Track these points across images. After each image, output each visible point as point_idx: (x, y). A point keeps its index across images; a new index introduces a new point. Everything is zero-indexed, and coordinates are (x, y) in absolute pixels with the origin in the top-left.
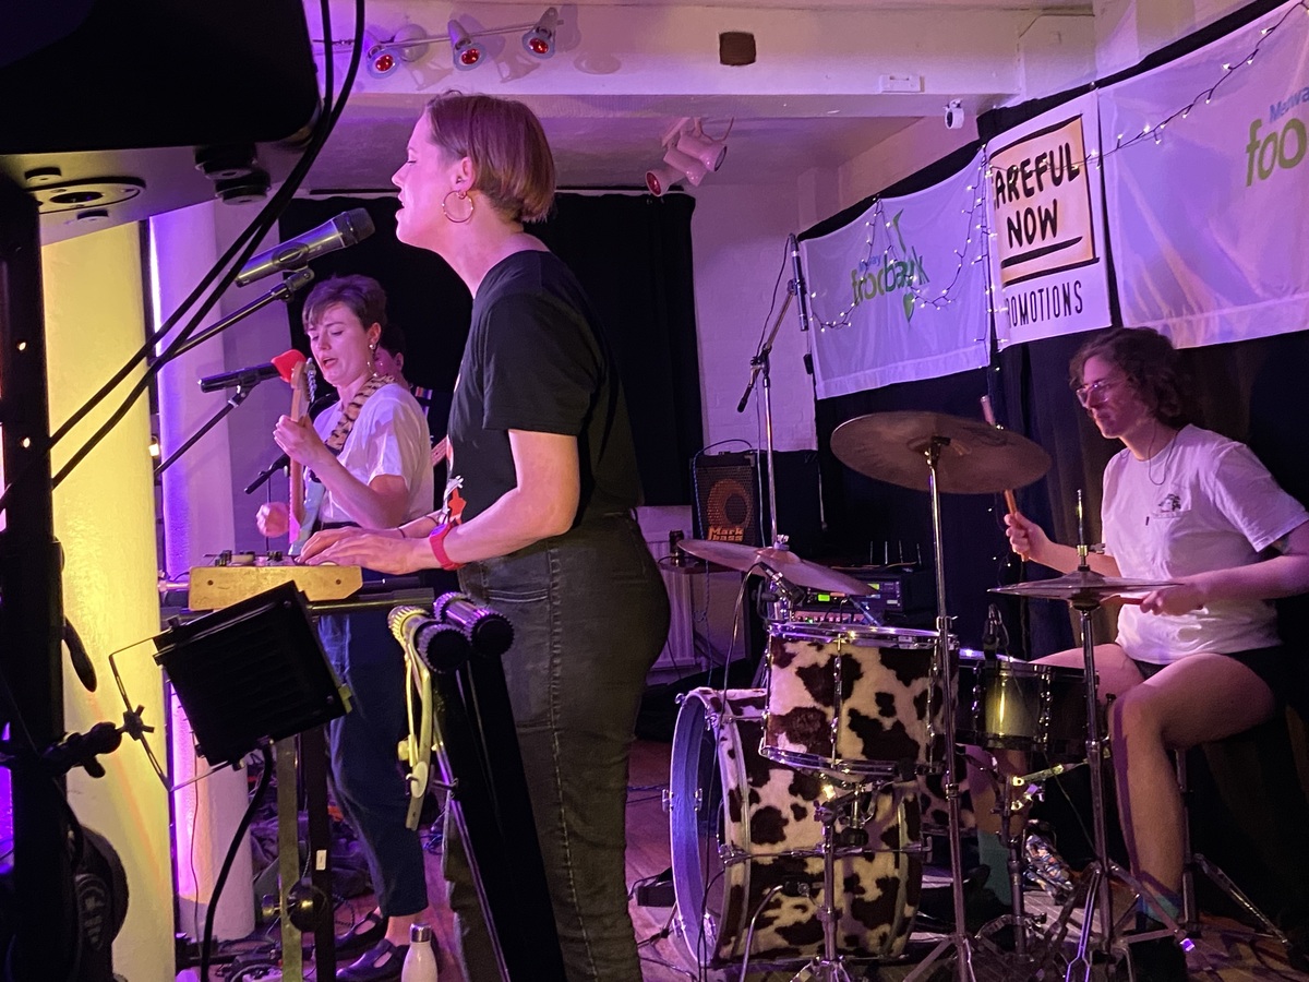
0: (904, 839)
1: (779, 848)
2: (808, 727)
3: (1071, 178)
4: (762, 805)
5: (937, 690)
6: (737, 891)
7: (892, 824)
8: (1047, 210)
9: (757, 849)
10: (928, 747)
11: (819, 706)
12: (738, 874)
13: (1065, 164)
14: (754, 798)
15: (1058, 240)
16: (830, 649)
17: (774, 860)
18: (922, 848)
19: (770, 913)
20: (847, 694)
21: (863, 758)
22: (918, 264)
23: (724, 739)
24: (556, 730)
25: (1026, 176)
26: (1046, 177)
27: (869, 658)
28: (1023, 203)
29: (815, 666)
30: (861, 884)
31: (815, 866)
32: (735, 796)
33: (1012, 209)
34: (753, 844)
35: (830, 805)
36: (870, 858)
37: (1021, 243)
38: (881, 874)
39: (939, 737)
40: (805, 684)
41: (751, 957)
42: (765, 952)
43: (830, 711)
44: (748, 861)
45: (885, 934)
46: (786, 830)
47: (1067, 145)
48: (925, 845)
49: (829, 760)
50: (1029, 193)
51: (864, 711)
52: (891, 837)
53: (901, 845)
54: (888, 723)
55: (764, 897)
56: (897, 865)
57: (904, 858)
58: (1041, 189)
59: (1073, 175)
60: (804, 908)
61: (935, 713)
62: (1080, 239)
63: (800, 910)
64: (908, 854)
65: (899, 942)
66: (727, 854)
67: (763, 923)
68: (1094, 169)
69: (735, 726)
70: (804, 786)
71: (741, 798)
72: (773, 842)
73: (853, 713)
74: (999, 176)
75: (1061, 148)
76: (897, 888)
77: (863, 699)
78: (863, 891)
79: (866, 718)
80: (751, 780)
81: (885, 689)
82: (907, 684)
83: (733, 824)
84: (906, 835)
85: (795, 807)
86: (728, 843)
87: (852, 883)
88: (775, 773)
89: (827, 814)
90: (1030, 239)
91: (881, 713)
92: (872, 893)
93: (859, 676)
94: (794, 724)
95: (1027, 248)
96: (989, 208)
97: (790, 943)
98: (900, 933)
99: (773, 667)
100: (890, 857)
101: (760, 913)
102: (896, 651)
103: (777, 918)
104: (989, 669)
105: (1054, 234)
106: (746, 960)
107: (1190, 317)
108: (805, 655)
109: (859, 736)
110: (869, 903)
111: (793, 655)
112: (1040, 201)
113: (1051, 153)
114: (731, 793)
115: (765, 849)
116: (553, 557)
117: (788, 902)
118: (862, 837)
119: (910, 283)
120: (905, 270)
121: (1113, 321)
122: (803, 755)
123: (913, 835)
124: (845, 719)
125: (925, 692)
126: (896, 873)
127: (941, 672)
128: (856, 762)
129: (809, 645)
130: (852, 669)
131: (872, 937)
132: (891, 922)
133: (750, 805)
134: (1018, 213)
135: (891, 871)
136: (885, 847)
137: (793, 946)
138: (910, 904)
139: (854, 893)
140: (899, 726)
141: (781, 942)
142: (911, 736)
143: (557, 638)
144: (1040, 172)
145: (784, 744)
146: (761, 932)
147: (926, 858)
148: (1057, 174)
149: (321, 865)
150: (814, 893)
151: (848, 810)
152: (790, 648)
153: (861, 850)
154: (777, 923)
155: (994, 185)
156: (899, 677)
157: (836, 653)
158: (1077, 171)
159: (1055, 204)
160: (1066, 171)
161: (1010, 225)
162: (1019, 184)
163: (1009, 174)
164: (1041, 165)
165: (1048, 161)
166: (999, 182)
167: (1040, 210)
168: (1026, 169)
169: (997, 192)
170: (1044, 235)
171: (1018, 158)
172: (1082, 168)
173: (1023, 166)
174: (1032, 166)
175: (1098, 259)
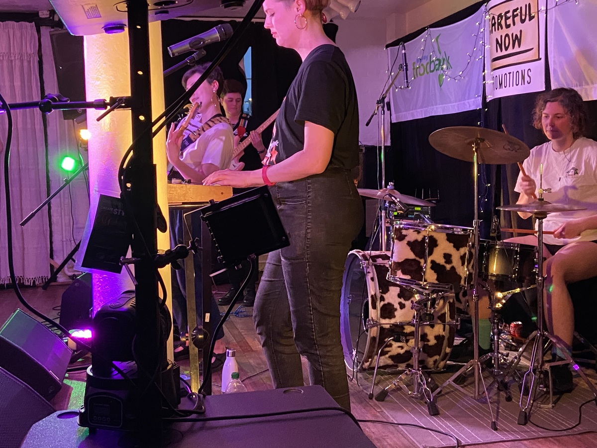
0: (448, 319)
1: (393, 321)
2: (411, 268)
3: (530, 20)
4: (386, 302)
5: (471, 254)
6: (373, 339)
7: (443, 312)
8: (516, 35)
9: (383, 321)
10: (465, 278)
11: (418, 259)
12: (374, 332)
13: (528, 13)
14: (382, 299)
15: (522, 49)
16: (423, 233)
17: (390, 326)
18: (456, 323)
19: (387, 349)
20: (431, 253)
21: (436, 282)
22: (447, 60)
23: (369, 272)
24: (308, 262)
25: (507, 18)
26: (517, 19)
27: (441, 238)
28: (504, 31)
29: (416, 241)
30: (428, 338)
31: (408, 329)
32: (374, 298)
33: (498, 34)
34: (381, 319)
35: (419, 302)
36: (432, 326)
37: (501, 51)
38: (437, 334)
39: (470, 274)
40: (411, 249)
41: (378, 368)
42: (383, 366)
43: (422, 261)
44: (379, 326)
45: (436, 360)
46: (396, 313)
47: (529, 4)
48: (457, 321)
49: (421, 283)
50: (508, 26)
51: (438, 261)
52: (442, 318)
53: (446, 321)
54: (448, 267)
55: (385, 342)
56: (444, 330)
57: (447, 327)
58: (514, 24)
59: (531, 18)
60: (402, 347)
61: (469, 263)
62: (532, 49)
63: (400, 348)
64: (449, 325)
65: (442, 364)
66: (370, 323)
67: (383, 353)
68: (542, 16)
69: (373, 267)
70: (405, 294)
71: (377, 299)
72: (390, 318)
73: (433, 262)
74: (493, 18)
75: (526, 5)
76: (444, 339)
77: (437, 256)
78: (428, 341)
79: (439, 264)
80: (381, 291)
81: (448, 251)
82: (458, 250)
83: (372, 310)
84: (449, 317)
85: (400, 304)
86: (370, 318)
87: (424, 337)
88: (391, 288)
89: (417, 306)
90: (506, 49)
91: (446, 262)
92: (432, 342)
93: (436, 246)
94: (404, 266)
95: (504, 53)
96: (487, 34)
97: (394, 363)
98: (443, 360)
99: (395, 241)
100: (442, 326)
101: (383, 348)
102: (453, 234)
103: (390, 351)
104: (492, 244)
105: (519, 46)
106: (376, 368)
107: (587, 87)
108: (412, 236)
109: (435, 272)
110: (431, 346)
111: (406, 236)
112: (514, 30)
113: (521, 8)
114: (372, 296)
115: (387, 321)
116: (309, 184)
117: (396, 345)
118: (431, 317)
119: (442, 69)
120: (440, 63)
121: (546, 88)
122: (409, 280)
123: (452, 317)
124: (429, 265)
125: (465, 254)
126: (444, 333)
127: (473, 245)
128: (434, 284)
129: (414, 231)
130: (433, 243)
131: (431, 361)
132: (439, 355)
133: (381, 301)
134: (501, 36)
135: (442, 333)
136: (439, 322)
137: (395, 364)
138: (449, 347)
139: (424, 341)
140: (453, 268)
141: (390, 362)
142: (458, 273)
143: (309, 220)
144: (514, 16)
145: (400, 274)
146: (382, 357)
147: (457, 327)
148: (523, 17)
149: (207, 320)
150: (407, 341)
151: (426, 305)
152: (404, 232)
153: (428, 323)
154: (390, 354)
155: (491, 22)
156: (454, 246)
157: (426, 235)
158: (534, 17)
159: (521, 31)
160: (528, 17)
161: (497, 41)
162: (503, 22)
163: (498, 17)
164: (515, 13)
165: (519, 12)
166: (493, 21)
167: (513, 35)
168: (507, 15)
169: (492, 26)
170: (514, 47)
171: (503, 10)
172: (536, 15)
173: (505, 14)
174: (511, 13)
175: (541, 59)
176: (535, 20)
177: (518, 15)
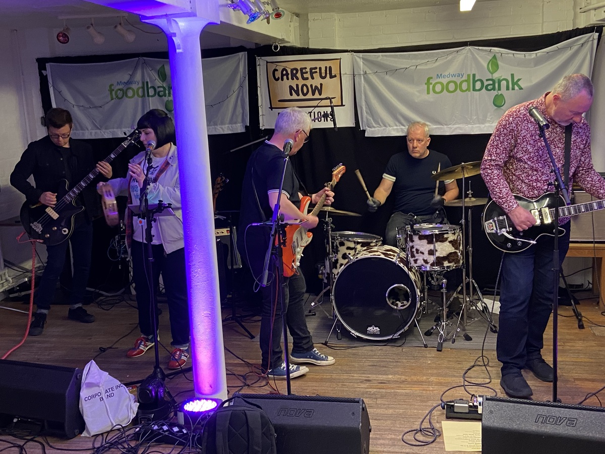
8: (316, 87)
13: (328, 72)
15: (322, 97)
25: (304, 73)
26: (316, 76)
28: (301, 82)
33: (292, 83)
37: (298, 95)
47: (330, 67)
50: (305, 79)
59: (331, 77)
62: (334, 98)
74: (285, 70)
75: (326, 68)
90: (304, 95)
95: (302, 97)
105: (320, 94)
112: (313, 83)
113: (320, 69)
121: (355, 125)
134: (297, 85)
148: (323, 75)
158: (335, 76)
159: (321, 85)
160: (328, 75)
161: (291, 88)
162: (299, 75)
163: (292, 70)
164: (313, 71)
165: (318, 70)
166: (284, 72)
167: (311, 86)
168: (304, 71)
169: (283, 75)
170: (313, 94)
171: (299, 66)
172: (338, 76)
173: (301, 69)
174: (308, 70)
175: (344, 106)
176: (337, 80)
177: (316, 72)
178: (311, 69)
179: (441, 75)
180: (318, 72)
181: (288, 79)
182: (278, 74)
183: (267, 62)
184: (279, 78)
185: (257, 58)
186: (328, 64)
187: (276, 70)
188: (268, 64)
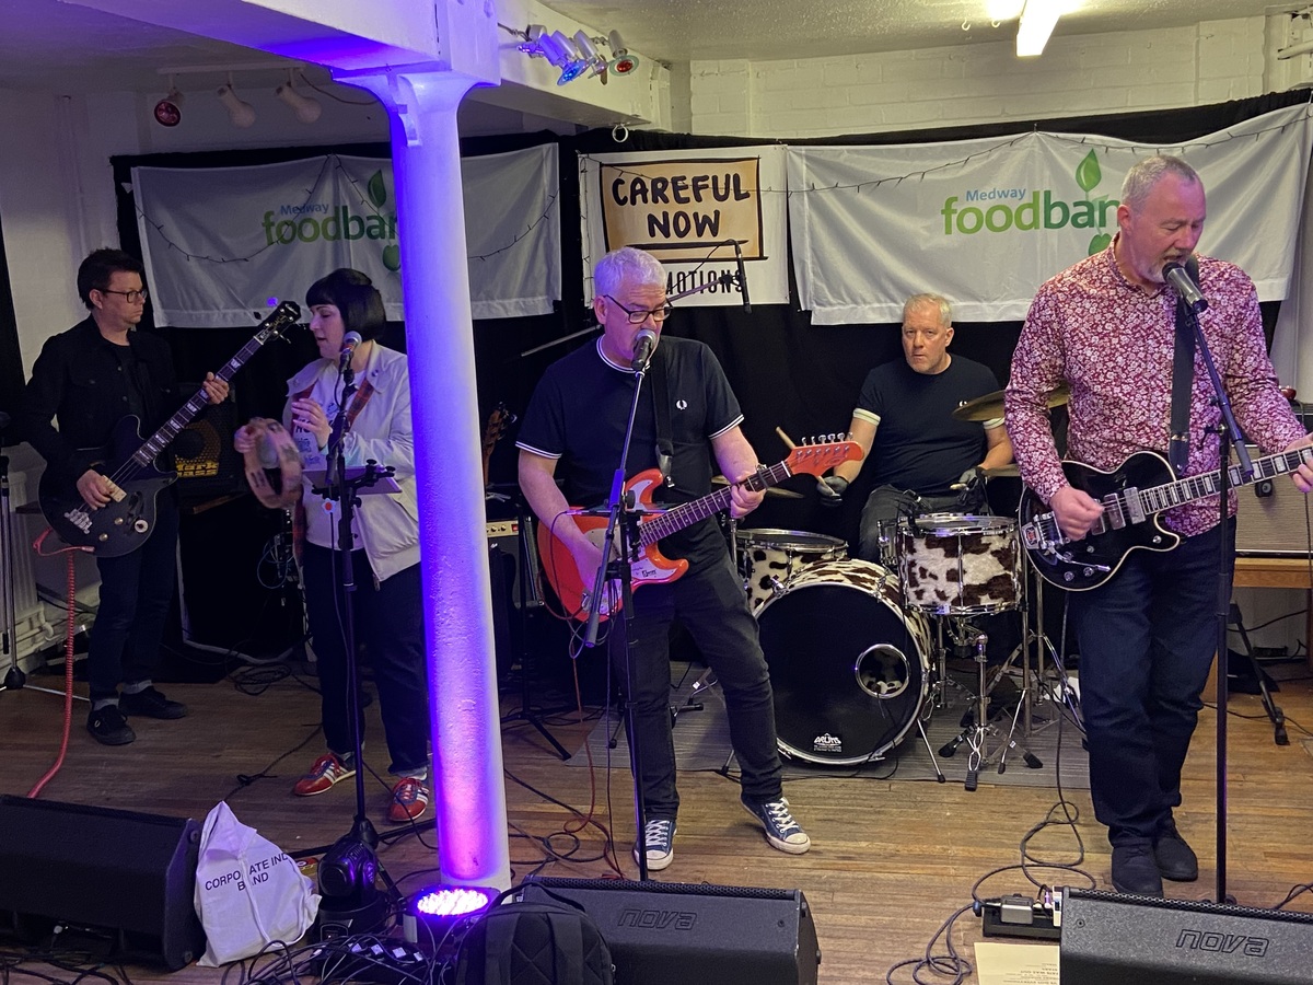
3: (738, 198)
8: (705, 217)
13: (732, 187)
15: (717, 240)
25: (679, 188)
26: (707, 194)
28: (673, 208)
33: (655, 209)
37: (667, 236)
47: (736, 176)
50: (682, 201)
62: (745, 241)
74: (639, 181)
75: (728, 177)
90: (681, 235)
95: (675, 240)
105: (715, 234)
112: (699, 209)
113: (715, 179)
121: (790, 300)
134: (666, 213)
144: (698, 188)
148: (722, 192)
158: (747, 195)
159: (717, 213)
160: (732, 193)
161: (652, 219)
162: (669, 192)
163: (654, 182)
164: (700, 183)
165: (710, 182)
166: (638, 187)
167: (696, 215)
168: (680, 183)
169: (634, 193)
170: (700, 234)
171: (668, 173)
172: (754, 195)
173: (675, 181)
174: (689, 182)
175: (766, 258)
176: (750, 203)
177: (707, 186)
178: (695, 180)
179: (976, 192)
180: (711, 186)
181: (645, 201)
182: (625, 191)
183: (601, 165)
184: (626, 198)
185: (581, 157)
186: (732, 169)
187: (619, 182)
188: (604, 169)
